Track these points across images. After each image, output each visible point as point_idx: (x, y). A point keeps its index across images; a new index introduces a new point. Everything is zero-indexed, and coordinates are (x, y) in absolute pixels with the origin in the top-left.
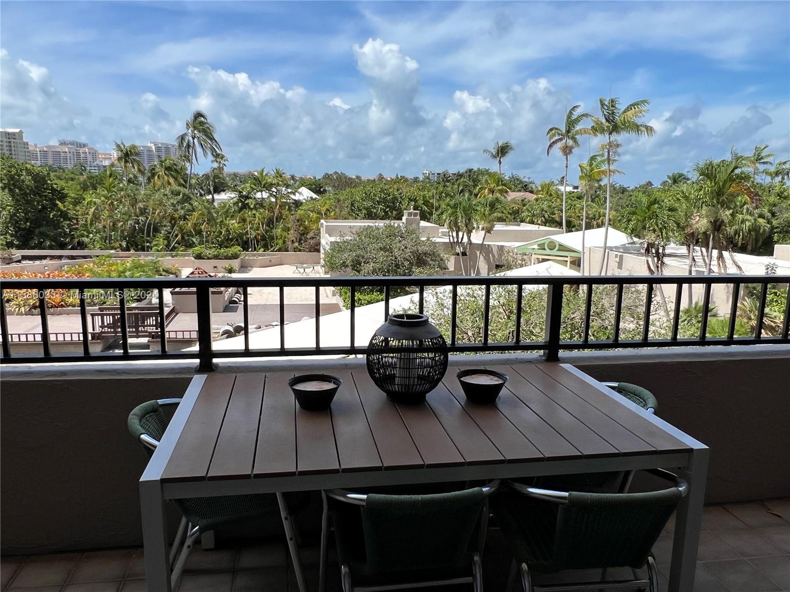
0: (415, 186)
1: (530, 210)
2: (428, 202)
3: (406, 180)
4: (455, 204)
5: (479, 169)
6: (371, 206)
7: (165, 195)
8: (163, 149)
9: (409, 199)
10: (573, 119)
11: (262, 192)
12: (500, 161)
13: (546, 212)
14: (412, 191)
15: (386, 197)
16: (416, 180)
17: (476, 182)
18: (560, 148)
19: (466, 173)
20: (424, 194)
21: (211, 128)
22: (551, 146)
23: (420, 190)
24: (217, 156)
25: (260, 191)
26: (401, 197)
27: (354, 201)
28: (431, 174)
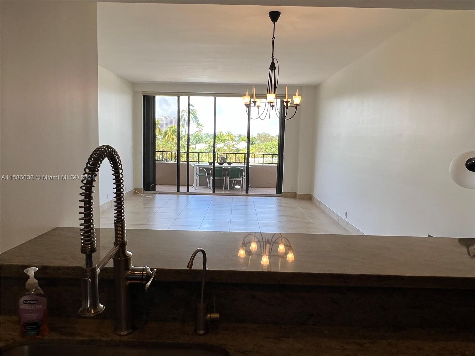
6: (275, 151)
7: (172, 145)
8: (169, 120)
11: (220, 143)
21: (196, 112)
24: (198, 124)
25: (219, 143)
27: (266, 149)
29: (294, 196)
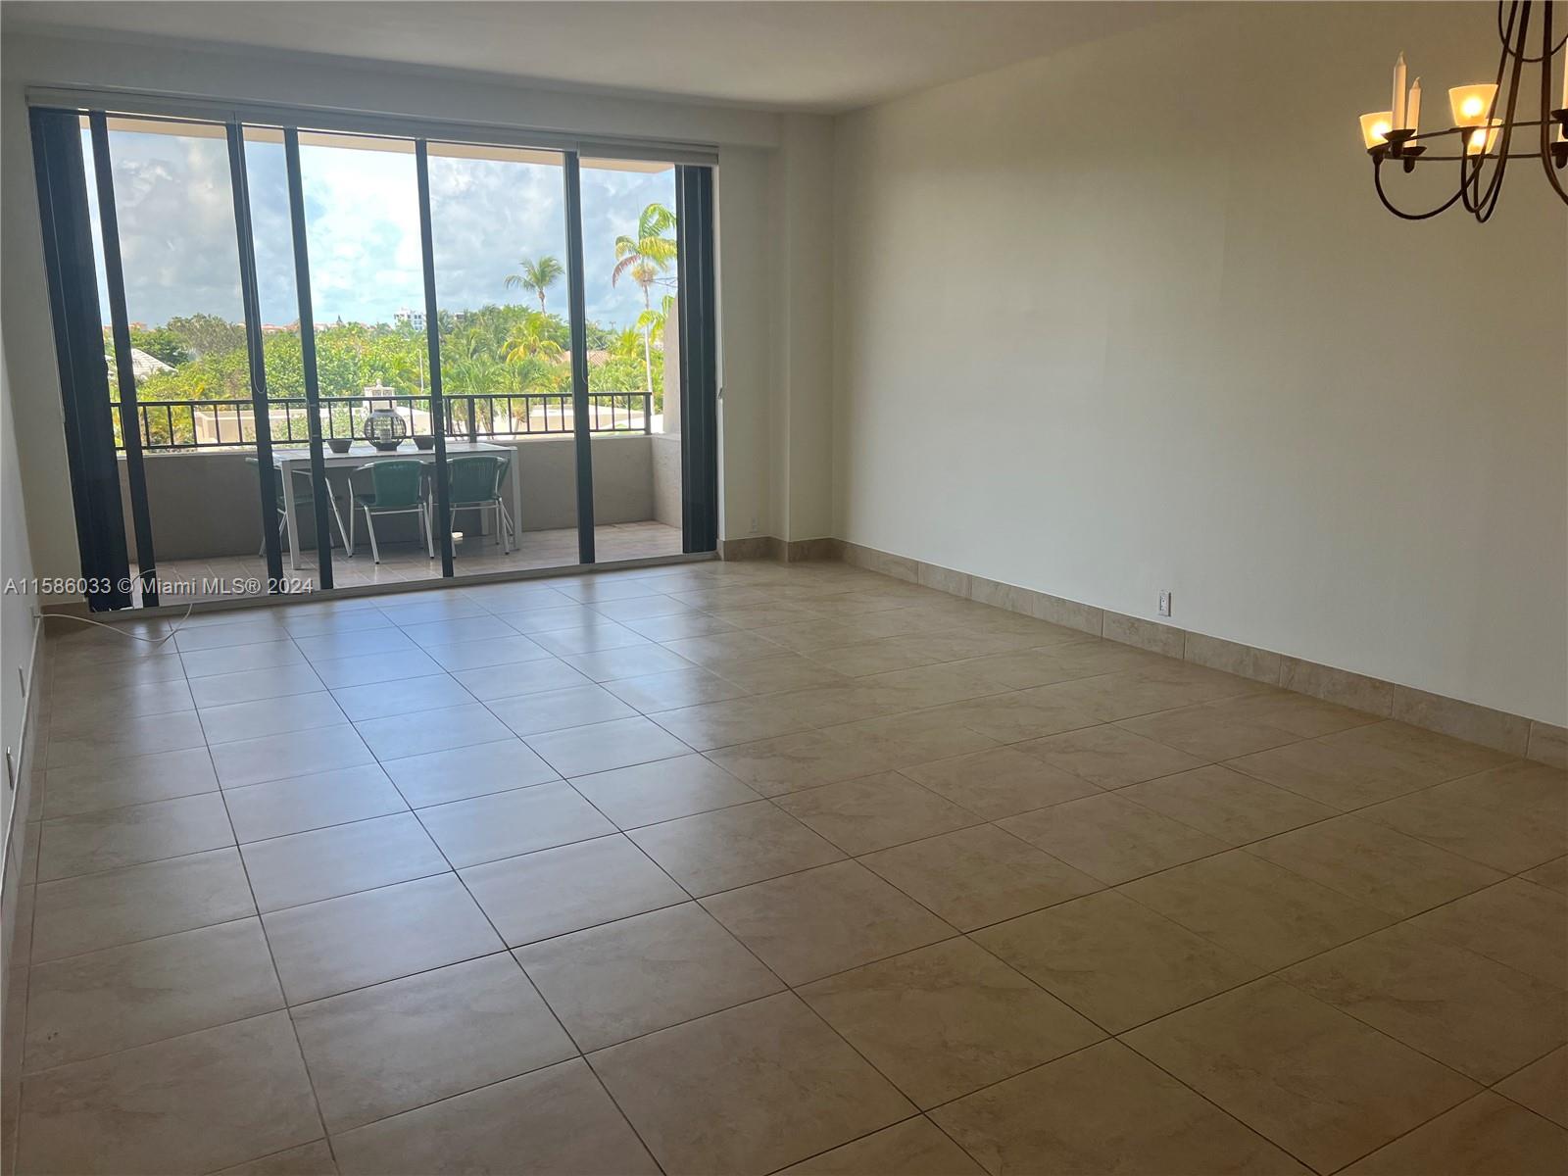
0: (381, 342)
1: (597, 381)
2: (409, 372)
3: (361, 331)
4: (458, 374)
5: (508, 307)
9: (371, 366)
10: (651, 225)
12: (541, 293)
13: (623, 384)
14: (378, 350)
15: (326, 365)
16: (382, 329)
17: (500, 334)
18: (634, 274)
19: (483, 315)
20: (401, 358)
22: (618, 270)
23: (390, 348)
26: (356, 364)
28: (412, 318)
29: (763, 550)
